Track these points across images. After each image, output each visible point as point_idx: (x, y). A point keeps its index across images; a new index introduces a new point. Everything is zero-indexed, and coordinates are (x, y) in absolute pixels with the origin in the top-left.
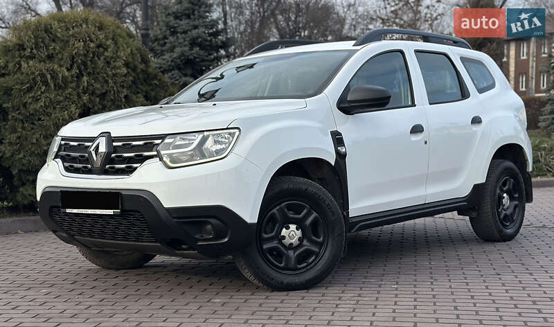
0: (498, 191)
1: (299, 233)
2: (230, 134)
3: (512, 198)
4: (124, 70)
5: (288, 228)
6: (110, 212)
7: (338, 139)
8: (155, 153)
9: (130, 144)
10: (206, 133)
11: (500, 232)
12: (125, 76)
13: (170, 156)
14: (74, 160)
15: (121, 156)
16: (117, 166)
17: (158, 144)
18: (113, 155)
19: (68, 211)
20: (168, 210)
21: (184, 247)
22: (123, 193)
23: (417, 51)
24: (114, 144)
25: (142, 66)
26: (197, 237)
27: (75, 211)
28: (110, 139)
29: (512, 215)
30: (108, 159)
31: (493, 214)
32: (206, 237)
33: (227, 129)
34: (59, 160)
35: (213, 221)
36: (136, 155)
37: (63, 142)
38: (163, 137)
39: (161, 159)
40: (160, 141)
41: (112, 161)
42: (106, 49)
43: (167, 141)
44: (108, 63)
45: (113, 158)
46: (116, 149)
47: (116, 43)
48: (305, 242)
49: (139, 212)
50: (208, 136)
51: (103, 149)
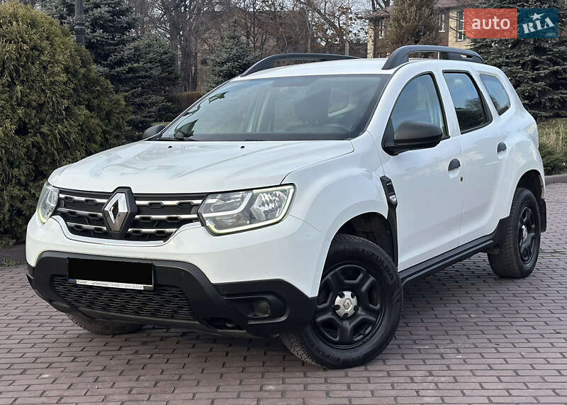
0: (519, 224)
1: (354, 301)
2: (283, 191)
3: (529, 230)
4: (63, 77)
5: (342, 296)
6: (140, 287)
7: (388, 188)
8: (195, 216)
9: (159, 204)
10: (255, 191)
11: (521, 268)
12: (65, 83)
13: (213, 219)
14: (81, 219)
15: (149, 218)
16: (144, 230)
17: (198, 205)
18: (137, 217)
19: (79, 282)
20: (216, 286)
21: (230, 325)
22: (157, 264)
23: (445, 72)
24: (138, 202)
25: (83, 71)
26: (249, 316)
27: (89, 283)
28: (132, 197)
29: (530, 247)
30: (130, 221)
31: (515, 249)
32: (261, 316)
33: (281, 185)
34: (58, 217)
35: (270, 297)
36: (169, 218)
37: (62, 196)
38: (203, 196)
39: (203, 224)
40: (199, 202)
41: (136, 224)
42: (41, 52)
43: (209, 201)
44: (45, 68)
45: (137, 220)
46: (140, 209)
47: (52, 44)
48: (360, 312)
49: (178, 288)
50: (258, 194)
51: (123, 208)
